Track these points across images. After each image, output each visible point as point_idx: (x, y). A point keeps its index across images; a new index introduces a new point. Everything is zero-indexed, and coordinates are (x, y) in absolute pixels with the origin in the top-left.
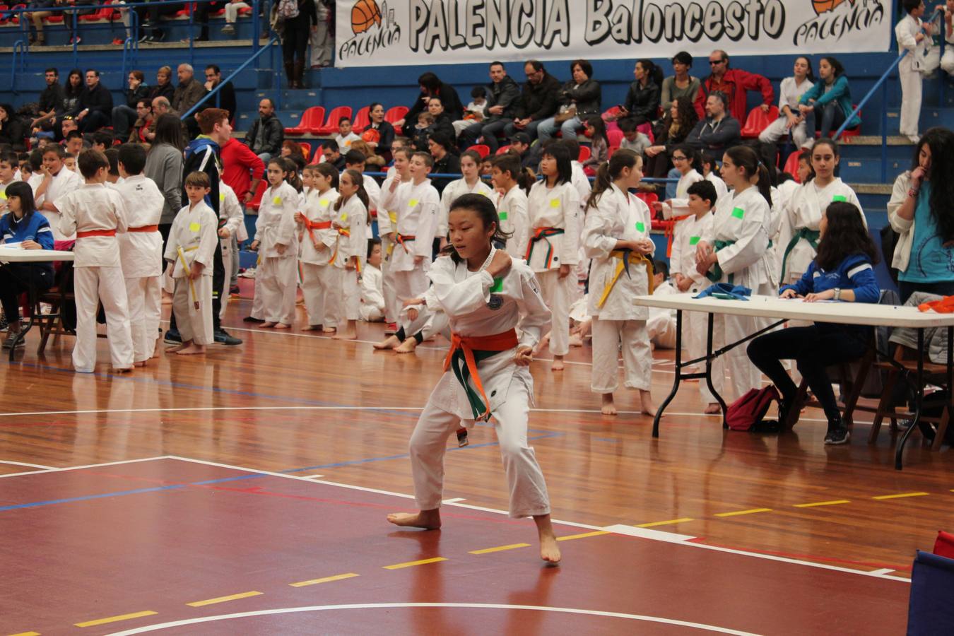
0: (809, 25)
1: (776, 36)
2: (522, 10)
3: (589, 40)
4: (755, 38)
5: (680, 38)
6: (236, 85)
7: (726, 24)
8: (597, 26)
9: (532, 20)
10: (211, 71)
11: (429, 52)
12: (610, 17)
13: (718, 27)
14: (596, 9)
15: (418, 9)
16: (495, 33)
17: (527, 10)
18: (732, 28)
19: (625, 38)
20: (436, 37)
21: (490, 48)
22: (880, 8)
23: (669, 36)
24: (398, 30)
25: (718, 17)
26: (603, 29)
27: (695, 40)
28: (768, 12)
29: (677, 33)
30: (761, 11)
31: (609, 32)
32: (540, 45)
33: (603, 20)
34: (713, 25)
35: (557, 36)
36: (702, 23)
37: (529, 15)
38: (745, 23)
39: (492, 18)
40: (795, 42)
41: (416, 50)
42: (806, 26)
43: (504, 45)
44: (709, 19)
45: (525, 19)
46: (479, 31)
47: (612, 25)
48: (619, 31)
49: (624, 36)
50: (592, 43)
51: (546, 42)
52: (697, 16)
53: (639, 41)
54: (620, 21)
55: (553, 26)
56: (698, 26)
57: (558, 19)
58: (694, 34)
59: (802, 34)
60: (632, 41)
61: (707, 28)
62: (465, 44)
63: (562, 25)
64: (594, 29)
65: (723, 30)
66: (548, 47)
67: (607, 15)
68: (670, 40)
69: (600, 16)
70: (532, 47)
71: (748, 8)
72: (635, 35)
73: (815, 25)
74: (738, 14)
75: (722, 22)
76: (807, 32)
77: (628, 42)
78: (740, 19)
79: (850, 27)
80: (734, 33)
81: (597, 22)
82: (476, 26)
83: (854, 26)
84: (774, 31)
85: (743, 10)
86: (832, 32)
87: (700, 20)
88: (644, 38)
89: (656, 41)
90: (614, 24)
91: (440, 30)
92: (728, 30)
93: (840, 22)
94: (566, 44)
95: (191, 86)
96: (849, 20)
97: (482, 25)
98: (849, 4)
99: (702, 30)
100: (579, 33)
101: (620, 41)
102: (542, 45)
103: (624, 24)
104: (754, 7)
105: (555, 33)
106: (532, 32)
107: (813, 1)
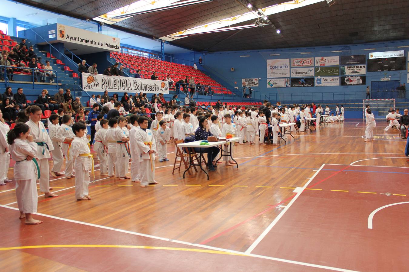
2: (123, 83)
4: (156, 91)
9: (125, 85)
13: (151, 89)
15: (103, 80)
16: (118, 86)
17: (124, 83)
20: (107, 86)
21: (118, 89)
22: (168, 88)
24: (98, 84)
26: (136, 88)
27: (149, 91)
29: (146, 89)
30: (156, 87)
33: (136, 86)
39: (118, 83)
40: (160, 92)
41: (103, 88)
43: (120, 89)
44: (150, 87)
45: (123, 84)
46: (115, 86)
49: (139, 89)
50: (135, 90)
52: (148, 87)
53: (141, 90)
62: (113, 88)
63: (130, 86)
66: (129, 90)
67: (137, 85)
69: (135, 85)
70: (126, 90)
76: (161, 90)
78: (154, 88)
79: (165, 91)
80: (153, 90)
81: (135, 86)
82: (115, 85)
84: (158, 90)
86: (163, 91)
89: (144, 90)
93: (164, 89)
94: (131, 90)
97: (116, 85)
98: (165, 87)
99: (149, 89)
100: (133, 88)
101: (139, 90)
102: (127, 89)
103: (139, 87)
104: (155, 86)
105: (129, 87)
106: (125, 87)
107: (161, 86)
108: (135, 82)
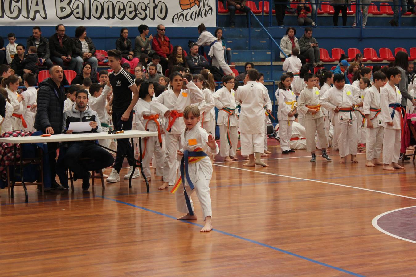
0: (179, 14)
1: (163, 19)
3: (60, 17)
4: (153, 19)
5: (113, 18)
7: (137, 12)
8: (64, 10)
9: (19, 4)
12: (71, 6)
13: (133, 13)
18: (141, 14)
19: (81, 16)
22: (211, 9)
23: (106, 16)
25: (133, 9)
26: (68, 11)
27: (122, 19)
28: (159, 8)
29: (111, 15)
30: (156, 7)
31: (72, 13)
34: (130, 12)
35: (38, 14)
36: (125, 11)
37: (17, 2)
38: (147, 12)
40: (173, 22)
42: (178, 15)
44: (128, 10)
45: (14, 4)
47: (73, 10)
48: (78, 13)
49: (81, 15)
50: (61, 18)
51: (31, 16)
52: (122, 8)
53: (89, 18)
54: (77, 7)
55: (33, 8)
56: (122, 13)
57: (37, 5)
58: (121, 16)
59: (176, 18)
60: (85, 18)
61: (127, 13)
64: (62, 11)
65: (136, 15)
66: (33, 19)
67: (69, 4)
68: (108, 18)
69: (64, 4)
70: (21, 18)
71: (148, 5)
72: (87, 15)
73: (182, 15)
74: (144, 8)
75: (135, 11)
76: (178, 17)
77: (83, 19)
78: (145, 10)
79: (198, 16)
80: (142, 17)
81: (62, 8)
83: (200, 16)
84: (163, 16)
85: (146, 6)
88: (92, 16)
89: (99, 18)
90: (74, 10)
92: (139, 15)
94: (45, 18)
96: (198, 13)
98: (197, 7)
99: (125, 15)
100: (52, 12)
101: (78, 18)
102: (28, 17)
103: (80, 9)
104: (152, 5)
105: (36, 12)
106: (20, 11)
107: (180, 4)
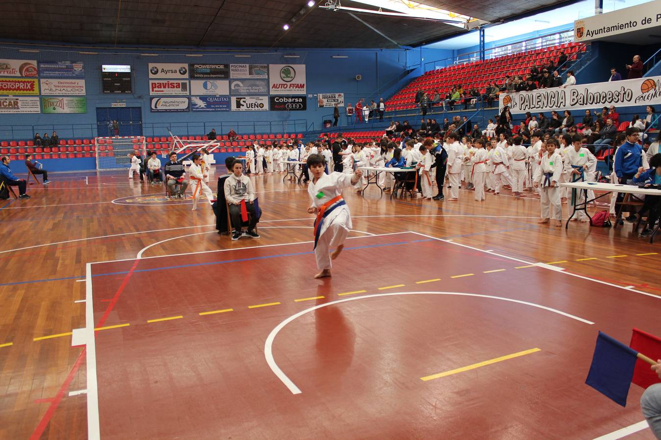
0: (640, 97)
1: (629, 101)
2: (552, 97)
4: (623, 101)
5: (599, 103)
6: (472, 121)
9: (554, 99)
10: (464, 118)
11: (524, 110)
13: (611, 98)
14: (573, 95)
15: (522, 98)
16: (543, 103)
17: (553, 96)
20: (527, 105)
21: (542, 108)
24: (516, 104)
25: (611, 96)
26: (576, 101)
27: (604, 103)
28: (627, 94)
29: (598, 101)
30: (625, 93)
31: (577, 102)
32: (557, 106)
33: (576, 98)
34: (609, 98)
35: (562, 104)
37: (554, 98)
38: (619, 97)
39: (543, 99)
40: (636, 102)
41: (521, 109)
43: (546, 107)
44: (608, 97)
45: (552, 99)
46: (539, 103)
49: (582, 103)
50: (572, 105)
51: (559, 106)
52: (604, 96)
53: (586, 104)
54: (580, 98)
55: (560, 101)
56: (605, 99)
58: (603, 101)
61: (607, 99)
62: (535, 107)
63: (563, 100)
64: (573, 101)
65: (612, 100)
66: (559, 107)
67: (577, 97)
68: (596, 103)
69: (574, 97)
71: (621, 93)
72: (585, 102)
73: (642, 97)
74: (617, 95)
75: (612, 97)
76: (639, 99)
77: (583, 105)
78: (618, 96)
79: (654, 97)
80: (616, 100)
81: (574, 99)
82: (538, 102)
84: (629, 99)
85: (619, 93)
86: (648, 99)
87: (605, 97)
88: (588, 103)
89: (592, 104)
90: (579, 100)
91: (528, 104)
92: (614, 100)
93: (650, 95)
94: (565, 106)
95: (460, 123)
96: (654, 95)
97: (540, 102)
98: (654, 90)
99: (606, 100)
100: (568, 102)
101: (581, 104)
103: (582, 100)
104: (623, 92)
106: (554, 102)
107: (642, 90)
108: (574, 92)
